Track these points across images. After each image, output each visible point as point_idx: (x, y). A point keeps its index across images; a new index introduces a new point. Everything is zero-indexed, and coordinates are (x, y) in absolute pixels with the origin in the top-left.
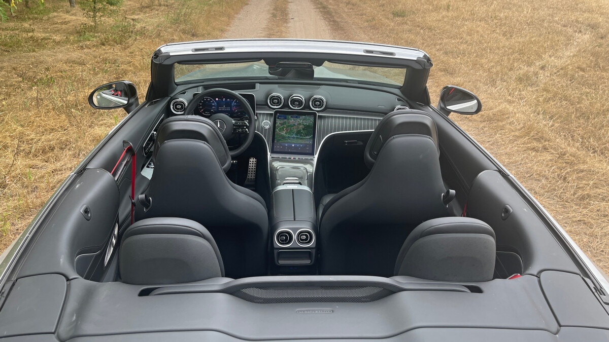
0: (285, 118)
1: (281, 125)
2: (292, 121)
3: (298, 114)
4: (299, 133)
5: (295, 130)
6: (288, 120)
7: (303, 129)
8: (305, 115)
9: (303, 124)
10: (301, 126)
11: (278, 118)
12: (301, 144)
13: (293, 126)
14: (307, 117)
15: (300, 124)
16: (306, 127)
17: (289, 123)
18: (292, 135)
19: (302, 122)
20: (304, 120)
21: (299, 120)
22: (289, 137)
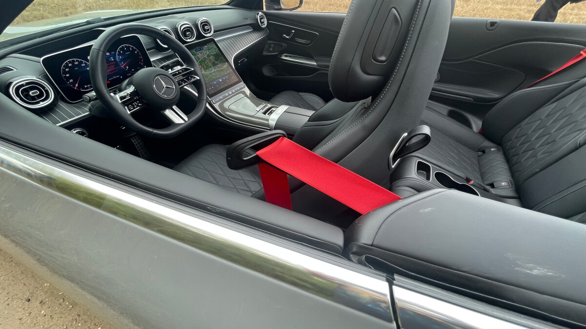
2: (200, 55)
4: (215, 65)
5: (210, 64)
7: (216, 60)
8: (206, 45)
9: (212, 55)
10: (212, 58)
12: (225, 75)
13: (205, 61)
14: (209, 46)
15: (209, 56)
16: (216, 57)
18: (212, 70)
19: (209, 53)
20: (209, 49)
21: (205, 52)
22: (210, 74)
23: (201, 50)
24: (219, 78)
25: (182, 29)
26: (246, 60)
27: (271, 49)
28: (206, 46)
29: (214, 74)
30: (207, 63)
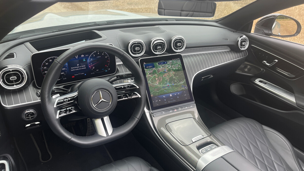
0: (154, 67)
1: (152, 76)
2: (161, 68)
3: (165, 59)
6: (157, 68)
8: (171, 59)
9: (173, 70)
10: (172, 72)
13: (164, 74)
14: (174, 61)
15: (169, 70)
16: (177, 72)
17: (158, 71)
18: (166, 84)
19: (171, 68)
20: (172, 64)
21: (167, 66)
22: (163, 87)
23: (164, 63)
24: (171, 93)
25: (155, 43)
26: (212, 76)
27: (246, 70)
28: (171, 61)
29: (167, 88)
30: (165, 77)
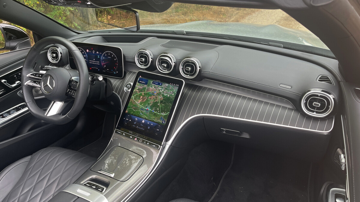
2: (153, 88)
3: (162, 80)
4: (155, 105)
5: (152, 102)
6: (149, 86)
7: (161, 102)
9: (163, 95)
11: (139, 82)
12: (153, 121)
13: (151, 96)
14: (171, 86)
15: (159, 94)
16: (166, 100)
17: (148, 90)
19: (163, 92)
20: (166, 89)
21: (160, 89)
22: (142, 109)
23: (159, 84)
24: (144, 118)
28: (167, 85)
29: (144, 112)
30: (150, 99)
